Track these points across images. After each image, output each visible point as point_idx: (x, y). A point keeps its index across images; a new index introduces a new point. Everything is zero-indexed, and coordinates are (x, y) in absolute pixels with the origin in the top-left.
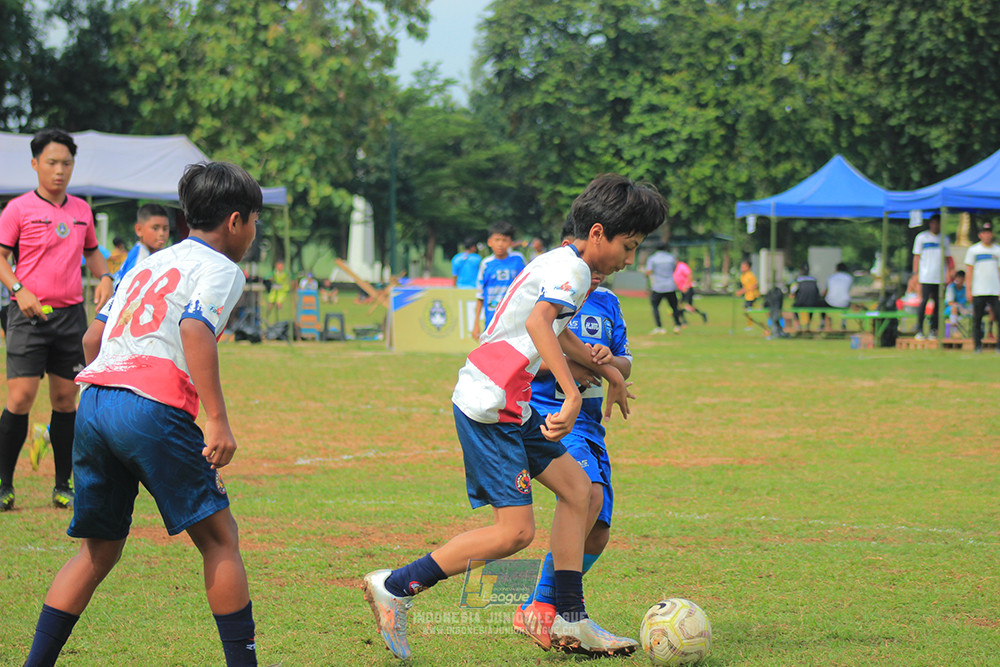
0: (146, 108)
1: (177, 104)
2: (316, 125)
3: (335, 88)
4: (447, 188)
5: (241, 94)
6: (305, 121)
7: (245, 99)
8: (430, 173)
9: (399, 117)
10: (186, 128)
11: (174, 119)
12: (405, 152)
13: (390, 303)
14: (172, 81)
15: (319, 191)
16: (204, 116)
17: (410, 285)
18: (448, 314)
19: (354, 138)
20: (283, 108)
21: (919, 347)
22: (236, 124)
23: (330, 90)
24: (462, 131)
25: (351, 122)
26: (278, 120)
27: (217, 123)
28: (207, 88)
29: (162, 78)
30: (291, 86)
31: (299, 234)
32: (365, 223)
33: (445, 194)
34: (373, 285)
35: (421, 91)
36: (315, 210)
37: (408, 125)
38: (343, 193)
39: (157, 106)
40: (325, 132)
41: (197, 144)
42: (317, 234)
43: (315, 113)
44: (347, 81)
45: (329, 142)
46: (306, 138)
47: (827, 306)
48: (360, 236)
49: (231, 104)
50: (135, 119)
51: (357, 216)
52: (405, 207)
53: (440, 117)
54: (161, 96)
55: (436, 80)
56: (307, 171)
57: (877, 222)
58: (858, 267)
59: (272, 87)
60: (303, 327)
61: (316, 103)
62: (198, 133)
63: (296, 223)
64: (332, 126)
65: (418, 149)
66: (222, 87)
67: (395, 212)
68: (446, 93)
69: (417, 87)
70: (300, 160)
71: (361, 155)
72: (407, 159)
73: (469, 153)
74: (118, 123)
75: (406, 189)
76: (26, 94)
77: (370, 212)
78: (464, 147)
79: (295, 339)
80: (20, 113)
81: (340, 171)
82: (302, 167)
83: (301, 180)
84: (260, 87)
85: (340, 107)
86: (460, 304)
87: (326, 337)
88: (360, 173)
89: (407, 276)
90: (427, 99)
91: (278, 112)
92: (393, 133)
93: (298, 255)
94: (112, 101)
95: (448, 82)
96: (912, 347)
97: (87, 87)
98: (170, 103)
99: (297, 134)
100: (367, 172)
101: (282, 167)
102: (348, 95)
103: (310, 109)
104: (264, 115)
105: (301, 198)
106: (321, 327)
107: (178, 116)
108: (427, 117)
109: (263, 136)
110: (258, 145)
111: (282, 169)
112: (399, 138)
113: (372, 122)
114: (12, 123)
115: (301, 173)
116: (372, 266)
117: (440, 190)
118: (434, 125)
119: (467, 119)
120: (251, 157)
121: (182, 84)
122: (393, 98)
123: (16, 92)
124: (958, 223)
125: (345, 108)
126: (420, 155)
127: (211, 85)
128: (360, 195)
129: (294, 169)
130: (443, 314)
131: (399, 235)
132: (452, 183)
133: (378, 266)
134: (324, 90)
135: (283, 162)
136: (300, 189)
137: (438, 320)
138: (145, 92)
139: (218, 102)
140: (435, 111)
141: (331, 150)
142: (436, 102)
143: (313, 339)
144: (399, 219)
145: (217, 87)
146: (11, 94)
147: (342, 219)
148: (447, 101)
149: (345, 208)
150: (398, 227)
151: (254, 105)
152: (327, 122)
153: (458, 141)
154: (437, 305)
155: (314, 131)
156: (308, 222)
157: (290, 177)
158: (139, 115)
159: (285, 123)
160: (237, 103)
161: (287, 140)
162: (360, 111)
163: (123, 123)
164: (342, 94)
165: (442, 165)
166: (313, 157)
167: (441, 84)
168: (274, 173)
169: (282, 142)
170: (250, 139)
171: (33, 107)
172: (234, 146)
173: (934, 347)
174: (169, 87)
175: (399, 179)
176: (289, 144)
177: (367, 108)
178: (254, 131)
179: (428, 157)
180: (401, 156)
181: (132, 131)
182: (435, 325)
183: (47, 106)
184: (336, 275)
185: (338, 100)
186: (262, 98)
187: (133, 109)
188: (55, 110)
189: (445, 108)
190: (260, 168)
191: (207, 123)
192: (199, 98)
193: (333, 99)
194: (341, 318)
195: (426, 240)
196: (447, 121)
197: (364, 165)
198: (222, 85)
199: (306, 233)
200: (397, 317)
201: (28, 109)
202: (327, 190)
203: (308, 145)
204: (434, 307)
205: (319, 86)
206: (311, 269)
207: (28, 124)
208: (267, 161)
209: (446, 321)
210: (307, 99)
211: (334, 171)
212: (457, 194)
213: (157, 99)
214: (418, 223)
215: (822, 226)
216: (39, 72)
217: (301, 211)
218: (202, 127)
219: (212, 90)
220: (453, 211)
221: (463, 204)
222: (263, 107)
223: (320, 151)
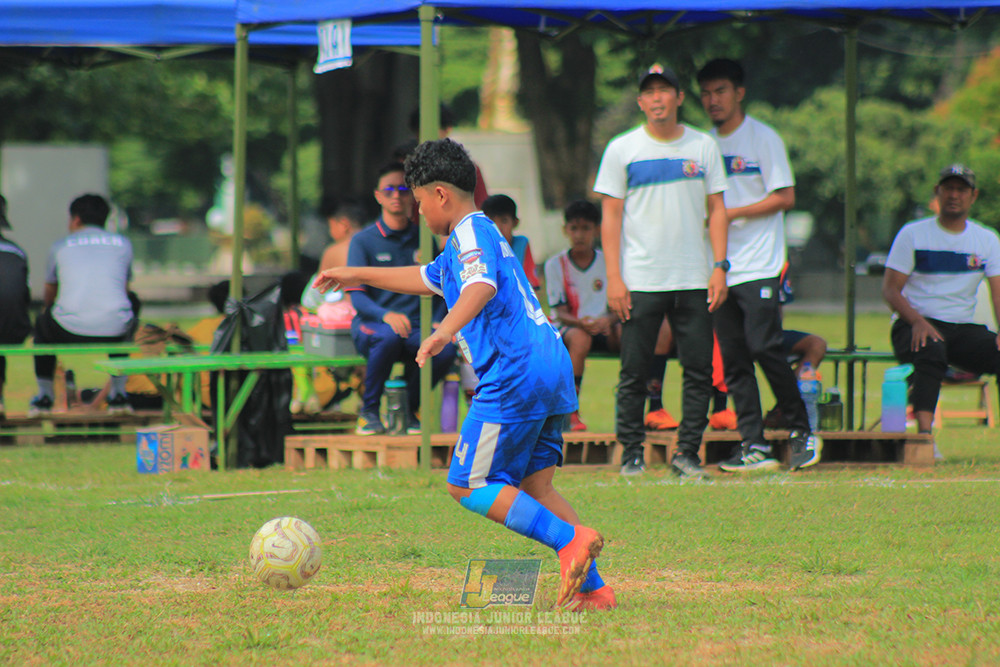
21: (358, 460)
47: (55, 334)
57: (217, 59)
58: (166, 206)
96: (335, 459)
124: (484, 57)
173: (406, 459)
215: (42, 72)
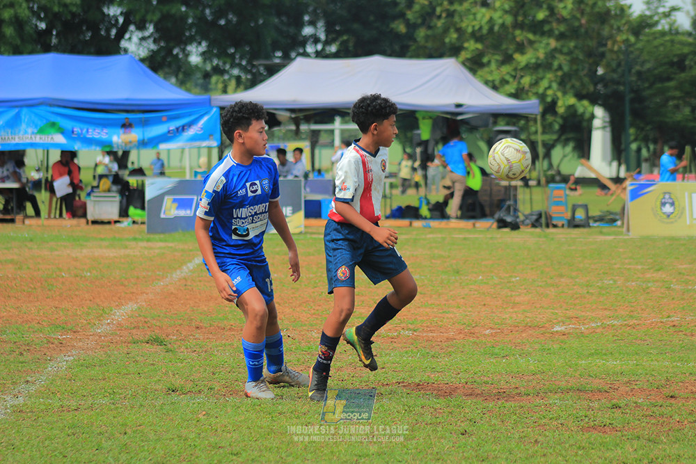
0: (421, 33)
1: (446, 31)
2: (562, 46)
3: (578, 15)
4: (674, 98)
5: (500, 21)
6: (553, 43)
7: (503, 25)
8: (659, 85)
9: (632, 39)
10: (454, 51)
11: (444, 43)
12: (638, 68)
13: (627, 196)
14: (441, 12)
15: (566, 101)
16: (467, 41)
17: (643, 179)
18: (676, 203)
19: (595, 56)
20: (535, 33)
22: (496, 47)
23: (574, 17)
24: (686, 50)
25: (592, 43)
26: (531, 43)
27: (479, 46)
28: (471, 17)
29: (434, 10)
30: (541, 15)
31: (549, 138)
32: (604, 128)
33: (671, 103)
34: (612, 179)
35: (651, 17)
36: (562, 117)
37: (639, 45)
38: (585, 103)
39: (429, 32)
40: (570, 53)
41: (463, 64)
42: (563, 137)
43: (561, 37)
44: (588, 10)
45: (574, 61)
46: (553, 57)
48: (600, 140)
49: (491, 30)
50: (411, 43)
51: (597, 123)
52: (638, 115)
53: (667, 38)
54: (432, 24)
55: (664, 6)
56: (555, 85)
59: (525, 16)
60: (554, 215)
61: (562, 28)
62: (464, 55)
63: (547, 128)
64: (576, 47)
65: (648, 66)
66: (484, 16)
67: (628, 118)
68: (673, 18)
69: (648, 13)
70: (549, 76)
71: (600, 71)
72: (639, 73)
73: (691, 67)
74: (397, 48)
75: (638, 99)
76: (321, 24)
77: (608, 119)
78: (687, 63)
79: (547, 226)
80: (316, 40)
81: (583, 85)
82: (551, 82)
83: (550, 92)
84: (515, 16)
85: (583, 30)
86: (686, 194)
87: (573, 224)
88: (600, 87)
89: (640, 173)
90: (657, 23)
91: (531, 36)
92: (627, 53)
93: (548, 155)
94: (392, 29)
95: (674, 9)
97: (372, 18)
98: (440, 31)
99: (546, 53)
100: (605, 86)
101: (533, 82)
102: (589, 21)
103: (557, 32)
104: (518, 39)
105: (550, 108)
106: (569, 215)
107: (447, 40)
108: (655, 38)
109: (517, 56)
110: (514, 65)
111: (535, 84)
112: (632, 56)
113: (610, 43)
114: (310, 49)
115: (550, 87)
116: (610, 164)
117: (667, 100)
118: (662, 44)
119: (690, 40)
120: (508, 73)
121: (451, 14)
122: (628, 22)
123: (312, 23)
125: (586, 32)
126: (649, 70)
127: (474, 14)
128: (600, 105)
129: (544, 83)
130: (672, 204)
131: (632, 138)
132: (677, 94)
133: (615, 164)
134: (568, 17)
135: (534, 77)
136: (549, 99)
137: (668, 209)
138: (419, 21)
139: (481, 28)
140: (663, 34)
141: (575, 67)
142: (663, 25)
143: (563, 226)
144: (632, 125)
145: (479, 16)
146: (309, 25)
147: (585, 124)
148: (671, 25)
149: (587, 116)
150: (632, 131)
151: (510, 30)
152: (572, 44)
153: (683, 58)
154: (667, 196)
155: (561, 52)
156: (557, 127)
157: (541, 90)
158: (415, 40)
159: (536, 45)
160: (496, 28)
161: (538, 58)
162: (599, 34)
163: (401, 48)
164: (583, 21)
165: (669, 79)
166: (560, 73)
167: (667, 10)
168: (527, 87)
169: (533, 61)
170: (508, 59)
171: (327, 36)
172: (493, 66)
174: (439, 17)
175: (632, 91)
176: (539, 62)
177: (606, 31)
178: (510, 52)
179: (656, 72)
180: (633, 71)
181: (409, 54)
182: (664, 213)
183: (339, 34)
184: (580, 171)
185: (581, 25)
186: (517, 25)
187: (410, 36)
188: (345, 38)
189: (670, 30)
190: (516, 83)
191: (472, 46)
192: (464, 25)
193: (577, 24)
194: (586, 207)
195: (655, 142)
196: (672, 41)
197: (602, 79)
198: (483, 15)
199: (555, 137)
200: (632, 207)
201: (323, 37)
202: (572, 100)
203: (556, 64)
204: (664, 198)
205: (565, 13)
206: (558, 166)
207: (323, 49)
208: (522, 77)
209: (674, 209)
210: (554, 25)
211: (577, 84)
212: (681, 102)
213: (430, 27)
214: (648, 128)
216: (332, 6)
217: (550, 118)
218: (466, 49)
219: (475, 19)
220: (678, 117)
221: (687, 111)
222: (518, 32)
223: (566, 68)
